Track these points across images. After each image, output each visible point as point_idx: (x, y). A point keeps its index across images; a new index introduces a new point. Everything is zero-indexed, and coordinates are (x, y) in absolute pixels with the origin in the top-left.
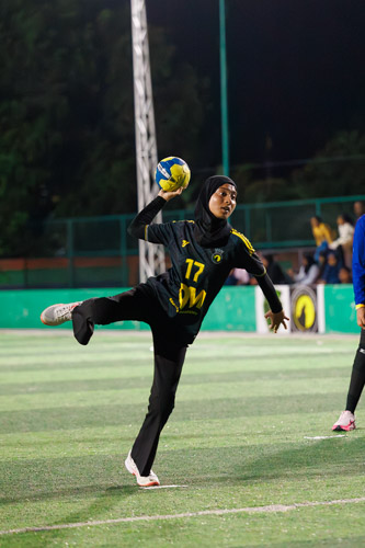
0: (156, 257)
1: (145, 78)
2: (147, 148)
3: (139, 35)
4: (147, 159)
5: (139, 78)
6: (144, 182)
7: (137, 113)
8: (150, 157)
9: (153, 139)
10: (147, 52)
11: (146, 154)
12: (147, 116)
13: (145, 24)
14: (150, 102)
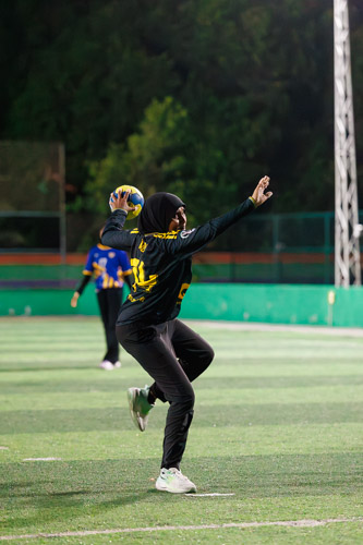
0: (351, 255)
1: (345, 78)
2: (345, 146)
3: (341, 36)
4: (345, 158)
5: (340, 78)
6: (341, 180)
7: (337, 111)
8: (348, 156)
9: (352, 138)
10: (348, 53)
11: (344, 154)
12: (346, 116)
13: (347, 25)
14: (350, 101)
